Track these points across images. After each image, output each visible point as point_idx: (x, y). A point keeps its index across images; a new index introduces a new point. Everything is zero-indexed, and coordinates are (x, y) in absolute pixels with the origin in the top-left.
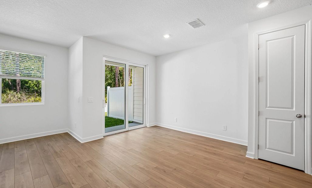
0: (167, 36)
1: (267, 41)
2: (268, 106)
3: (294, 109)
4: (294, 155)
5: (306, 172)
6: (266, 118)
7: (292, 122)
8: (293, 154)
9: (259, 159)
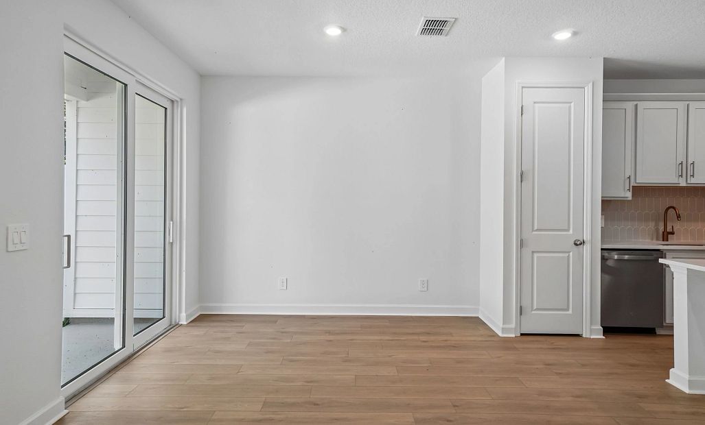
0: (333, 31)
1: (535, 103)
2: (536, 228)
3: (571, 232)
4: (570, 312)
5: (584, 336)
6: (533, 252)
7: (567, 255)
8: (568, 310)
9: (522, 334)
